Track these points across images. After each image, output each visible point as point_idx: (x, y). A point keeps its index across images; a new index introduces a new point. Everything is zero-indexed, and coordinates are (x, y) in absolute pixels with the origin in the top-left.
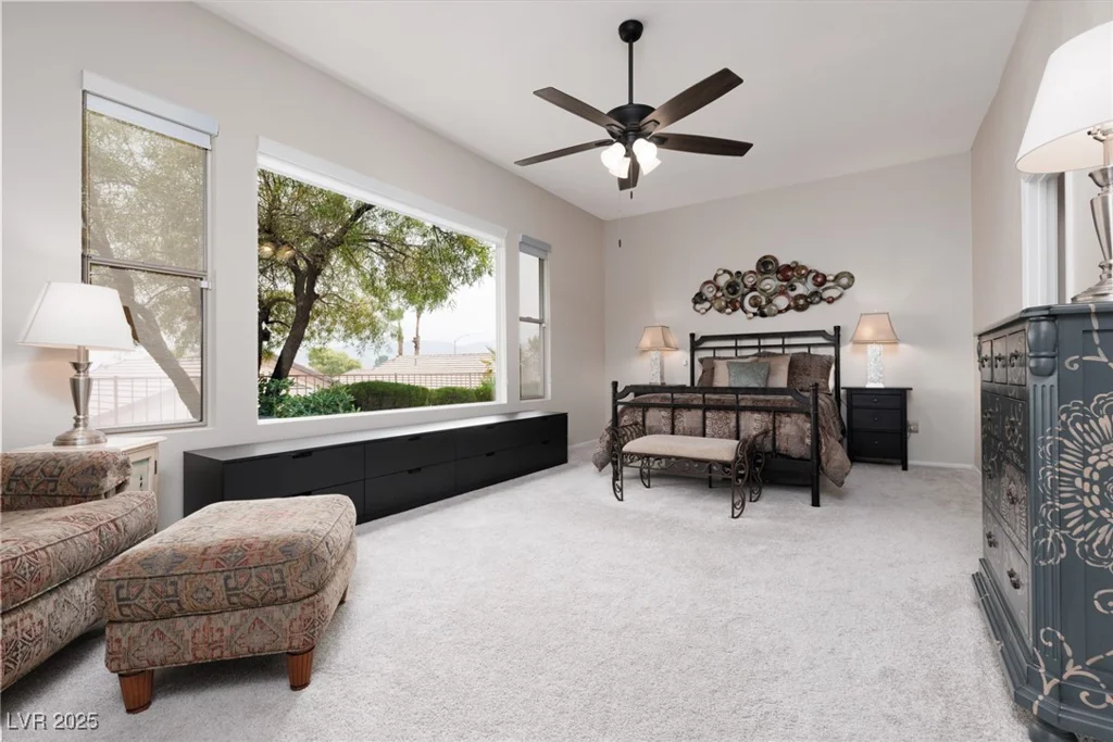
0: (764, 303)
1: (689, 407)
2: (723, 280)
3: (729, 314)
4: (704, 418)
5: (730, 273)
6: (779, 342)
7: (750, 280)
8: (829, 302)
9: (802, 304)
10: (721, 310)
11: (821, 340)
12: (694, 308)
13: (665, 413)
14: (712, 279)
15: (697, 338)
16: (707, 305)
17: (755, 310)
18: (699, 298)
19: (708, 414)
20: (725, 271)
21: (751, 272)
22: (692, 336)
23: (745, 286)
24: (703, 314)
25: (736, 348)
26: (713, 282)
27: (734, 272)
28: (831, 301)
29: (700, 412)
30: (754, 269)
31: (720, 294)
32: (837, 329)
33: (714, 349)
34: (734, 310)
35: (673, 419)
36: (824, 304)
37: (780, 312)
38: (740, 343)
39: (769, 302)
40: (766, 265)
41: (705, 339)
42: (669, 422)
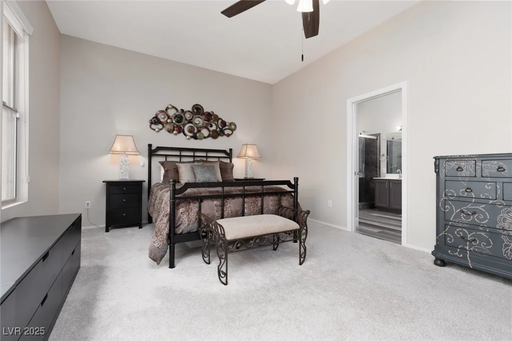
0: (196, 131)
1: (233, 196)
2: (172, 112)
3: (176, 134)
4: (244, 203)
5: (176, 109)
6: (204, 154)
7: (188, 116)
8: (228, 136)
9: (215, 135)
10: (170, 131)
11: (223, 155)
12: (150, 126)
13: (216, 202)
14: (164, 109)
15: (154, 148)
16: (160, 126)
17: (191, 135)
18: (156, 121)
19: (246, 200)
20: (173, 107)
21: (189, 111)
22: (150, 146)
23: (186, 120)
24: (158, 132)
25: (180, 156)
26: (165, 112)
27: (179, 109)
28: (228, 135)
29: (241, 200)
30: (191, 110)
31: (169, 121)
32: (231, 150)
33: (166, 156)
34: (179, 132)
35: (223, 206)
36: (225, 137)
37: (205, 138)
38: (184, 153)
39: (199, 131)
40: (198, 110)
41: (159, 148)
42: (220, 208)
